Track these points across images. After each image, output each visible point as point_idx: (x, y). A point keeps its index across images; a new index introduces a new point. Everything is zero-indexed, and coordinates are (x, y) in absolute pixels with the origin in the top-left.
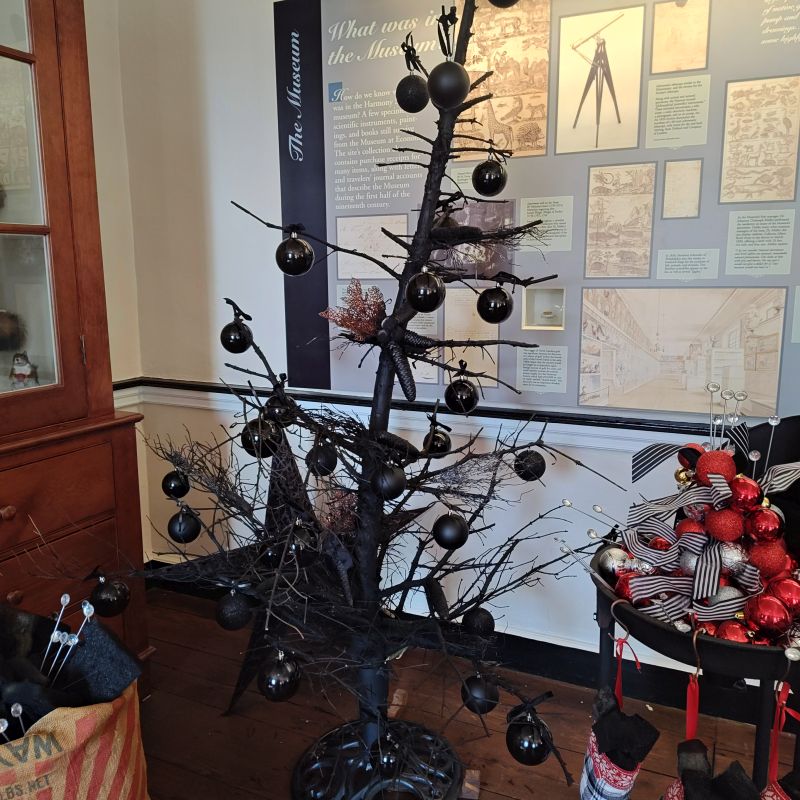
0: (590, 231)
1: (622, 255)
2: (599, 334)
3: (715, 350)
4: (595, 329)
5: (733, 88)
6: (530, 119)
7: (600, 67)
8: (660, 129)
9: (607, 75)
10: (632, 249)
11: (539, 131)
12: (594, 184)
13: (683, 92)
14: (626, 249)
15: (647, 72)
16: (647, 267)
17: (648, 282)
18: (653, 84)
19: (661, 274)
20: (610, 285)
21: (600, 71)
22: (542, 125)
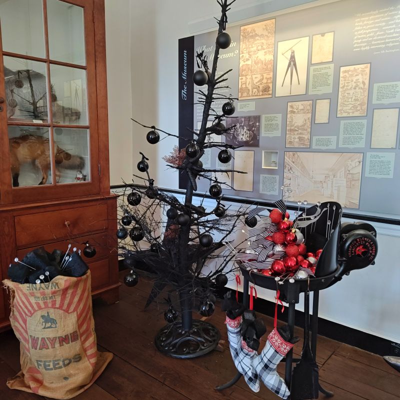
0: (288, 128)
1: (299, 138)
2: (291, 171)
3: (335, 179)
4: (289, 169)
5: (342, 69)
6: (266, 83)
7: (292, 62)
8: (314, 87)
9: (295, 65)
10: (303, 136)
11: (269, 87)
12: (289, 109)
13: (323, 71)
14: (301, 136)
15: (310, 64)
16: (309, 143)
17: (309, 149)
18: (312, 68)
19: (314, 147)
20: (295, 150)
21: (292, 63)
22: (271, 85)
